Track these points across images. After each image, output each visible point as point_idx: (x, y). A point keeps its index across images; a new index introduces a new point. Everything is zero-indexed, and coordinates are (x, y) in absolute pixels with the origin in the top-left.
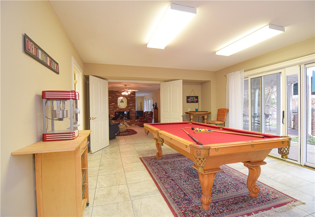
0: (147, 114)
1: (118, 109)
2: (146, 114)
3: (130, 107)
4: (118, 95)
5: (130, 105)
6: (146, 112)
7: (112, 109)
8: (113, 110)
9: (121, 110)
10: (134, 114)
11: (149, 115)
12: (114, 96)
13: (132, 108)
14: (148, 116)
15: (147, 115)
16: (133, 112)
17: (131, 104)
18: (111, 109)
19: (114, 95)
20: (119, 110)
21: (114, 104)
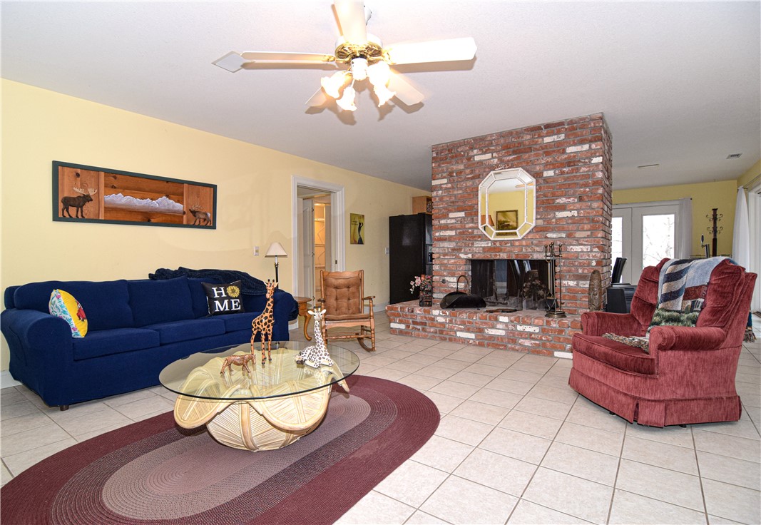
0: (679, 285)
1: (484, 244)
2: (663, 289)
3: (553, 230)
4: (481, 162)
5: (560, 214)
6: (668, 269)
7: (452, 245)
8: (456, 250)
9: (500, 250)
10: (583, 277)
11: (690, 293)
12: (459, 173)
13: (569, 236)
14: (679, 304)
15: (670, 296)
16: (581, 265)
17: (563, 208)
18: (446, 244)
19: (461, 167)
20: (490, 249)
21: (462, 214)
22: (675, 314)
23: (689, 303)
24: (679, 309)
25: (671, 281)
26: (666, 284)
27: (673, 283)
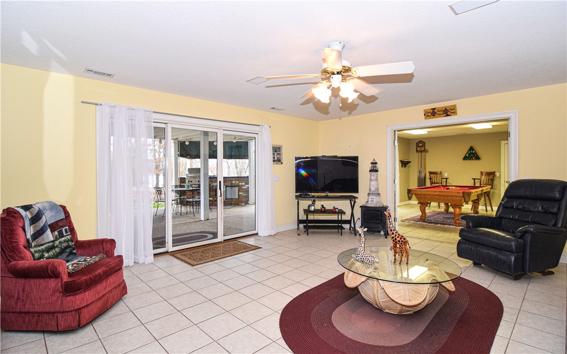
11: (55, 226)
14: (50, 236)
22: (51, 244)
23: (56, 233)
24: (52, 239)
25: (35, 223)
26: (32, 226)
27: (37, 224)
